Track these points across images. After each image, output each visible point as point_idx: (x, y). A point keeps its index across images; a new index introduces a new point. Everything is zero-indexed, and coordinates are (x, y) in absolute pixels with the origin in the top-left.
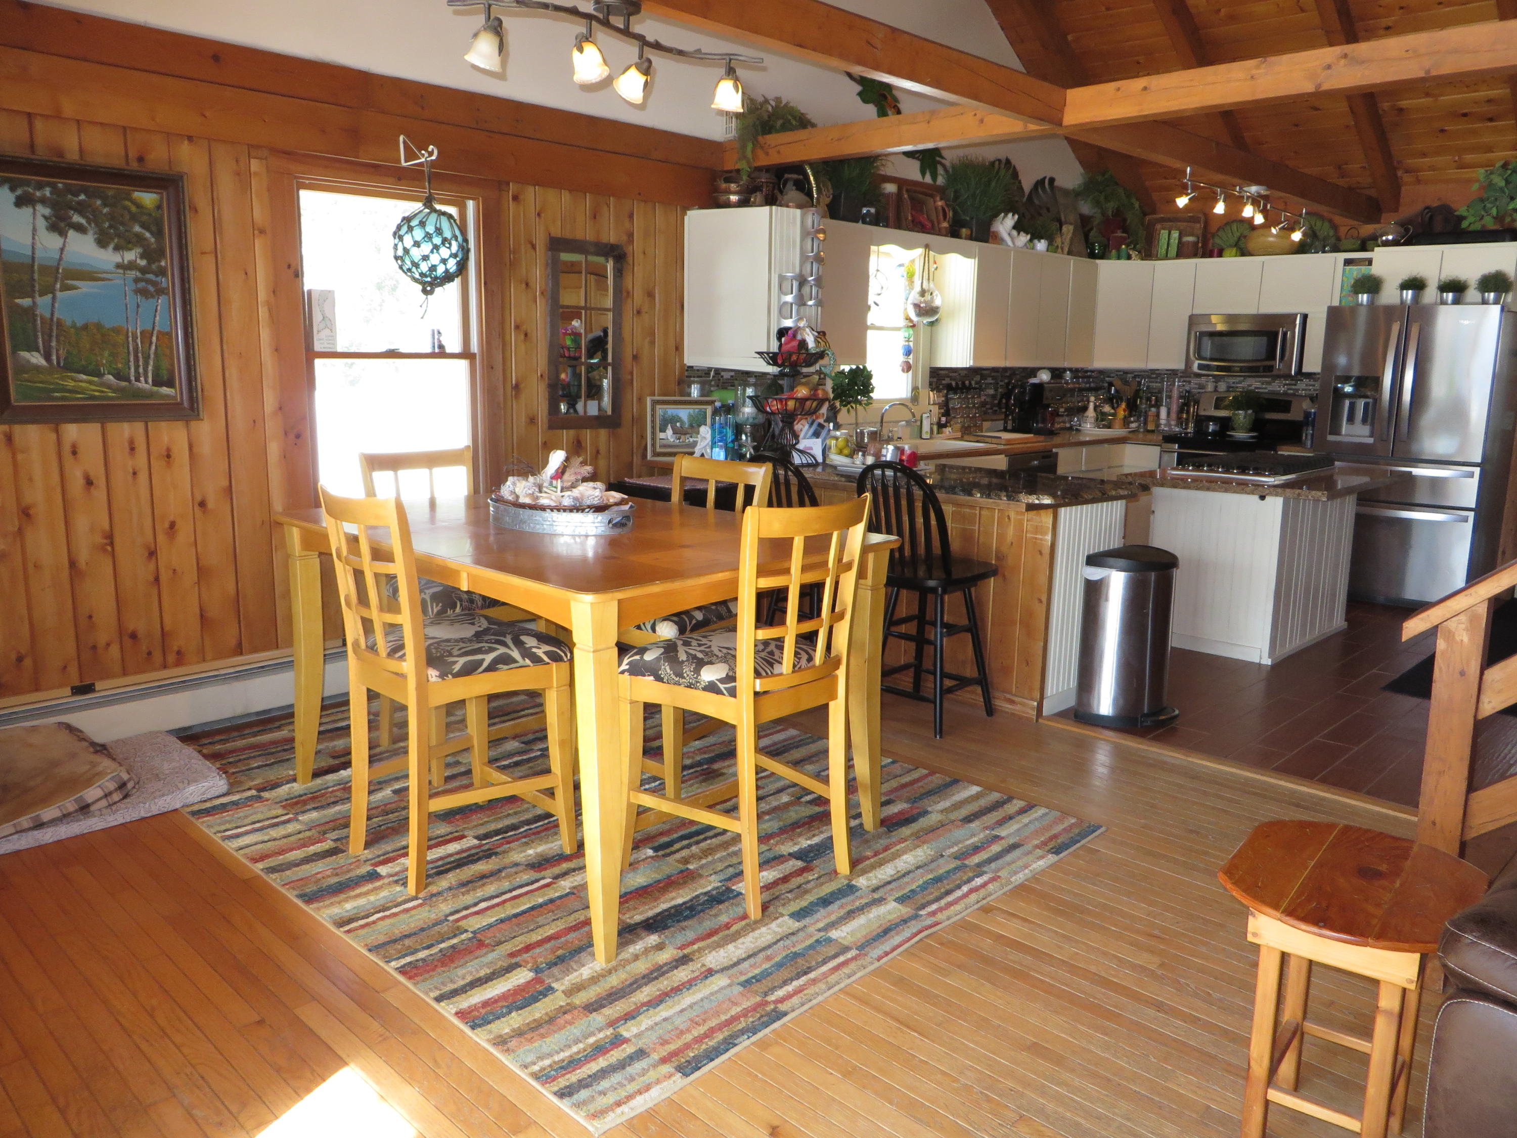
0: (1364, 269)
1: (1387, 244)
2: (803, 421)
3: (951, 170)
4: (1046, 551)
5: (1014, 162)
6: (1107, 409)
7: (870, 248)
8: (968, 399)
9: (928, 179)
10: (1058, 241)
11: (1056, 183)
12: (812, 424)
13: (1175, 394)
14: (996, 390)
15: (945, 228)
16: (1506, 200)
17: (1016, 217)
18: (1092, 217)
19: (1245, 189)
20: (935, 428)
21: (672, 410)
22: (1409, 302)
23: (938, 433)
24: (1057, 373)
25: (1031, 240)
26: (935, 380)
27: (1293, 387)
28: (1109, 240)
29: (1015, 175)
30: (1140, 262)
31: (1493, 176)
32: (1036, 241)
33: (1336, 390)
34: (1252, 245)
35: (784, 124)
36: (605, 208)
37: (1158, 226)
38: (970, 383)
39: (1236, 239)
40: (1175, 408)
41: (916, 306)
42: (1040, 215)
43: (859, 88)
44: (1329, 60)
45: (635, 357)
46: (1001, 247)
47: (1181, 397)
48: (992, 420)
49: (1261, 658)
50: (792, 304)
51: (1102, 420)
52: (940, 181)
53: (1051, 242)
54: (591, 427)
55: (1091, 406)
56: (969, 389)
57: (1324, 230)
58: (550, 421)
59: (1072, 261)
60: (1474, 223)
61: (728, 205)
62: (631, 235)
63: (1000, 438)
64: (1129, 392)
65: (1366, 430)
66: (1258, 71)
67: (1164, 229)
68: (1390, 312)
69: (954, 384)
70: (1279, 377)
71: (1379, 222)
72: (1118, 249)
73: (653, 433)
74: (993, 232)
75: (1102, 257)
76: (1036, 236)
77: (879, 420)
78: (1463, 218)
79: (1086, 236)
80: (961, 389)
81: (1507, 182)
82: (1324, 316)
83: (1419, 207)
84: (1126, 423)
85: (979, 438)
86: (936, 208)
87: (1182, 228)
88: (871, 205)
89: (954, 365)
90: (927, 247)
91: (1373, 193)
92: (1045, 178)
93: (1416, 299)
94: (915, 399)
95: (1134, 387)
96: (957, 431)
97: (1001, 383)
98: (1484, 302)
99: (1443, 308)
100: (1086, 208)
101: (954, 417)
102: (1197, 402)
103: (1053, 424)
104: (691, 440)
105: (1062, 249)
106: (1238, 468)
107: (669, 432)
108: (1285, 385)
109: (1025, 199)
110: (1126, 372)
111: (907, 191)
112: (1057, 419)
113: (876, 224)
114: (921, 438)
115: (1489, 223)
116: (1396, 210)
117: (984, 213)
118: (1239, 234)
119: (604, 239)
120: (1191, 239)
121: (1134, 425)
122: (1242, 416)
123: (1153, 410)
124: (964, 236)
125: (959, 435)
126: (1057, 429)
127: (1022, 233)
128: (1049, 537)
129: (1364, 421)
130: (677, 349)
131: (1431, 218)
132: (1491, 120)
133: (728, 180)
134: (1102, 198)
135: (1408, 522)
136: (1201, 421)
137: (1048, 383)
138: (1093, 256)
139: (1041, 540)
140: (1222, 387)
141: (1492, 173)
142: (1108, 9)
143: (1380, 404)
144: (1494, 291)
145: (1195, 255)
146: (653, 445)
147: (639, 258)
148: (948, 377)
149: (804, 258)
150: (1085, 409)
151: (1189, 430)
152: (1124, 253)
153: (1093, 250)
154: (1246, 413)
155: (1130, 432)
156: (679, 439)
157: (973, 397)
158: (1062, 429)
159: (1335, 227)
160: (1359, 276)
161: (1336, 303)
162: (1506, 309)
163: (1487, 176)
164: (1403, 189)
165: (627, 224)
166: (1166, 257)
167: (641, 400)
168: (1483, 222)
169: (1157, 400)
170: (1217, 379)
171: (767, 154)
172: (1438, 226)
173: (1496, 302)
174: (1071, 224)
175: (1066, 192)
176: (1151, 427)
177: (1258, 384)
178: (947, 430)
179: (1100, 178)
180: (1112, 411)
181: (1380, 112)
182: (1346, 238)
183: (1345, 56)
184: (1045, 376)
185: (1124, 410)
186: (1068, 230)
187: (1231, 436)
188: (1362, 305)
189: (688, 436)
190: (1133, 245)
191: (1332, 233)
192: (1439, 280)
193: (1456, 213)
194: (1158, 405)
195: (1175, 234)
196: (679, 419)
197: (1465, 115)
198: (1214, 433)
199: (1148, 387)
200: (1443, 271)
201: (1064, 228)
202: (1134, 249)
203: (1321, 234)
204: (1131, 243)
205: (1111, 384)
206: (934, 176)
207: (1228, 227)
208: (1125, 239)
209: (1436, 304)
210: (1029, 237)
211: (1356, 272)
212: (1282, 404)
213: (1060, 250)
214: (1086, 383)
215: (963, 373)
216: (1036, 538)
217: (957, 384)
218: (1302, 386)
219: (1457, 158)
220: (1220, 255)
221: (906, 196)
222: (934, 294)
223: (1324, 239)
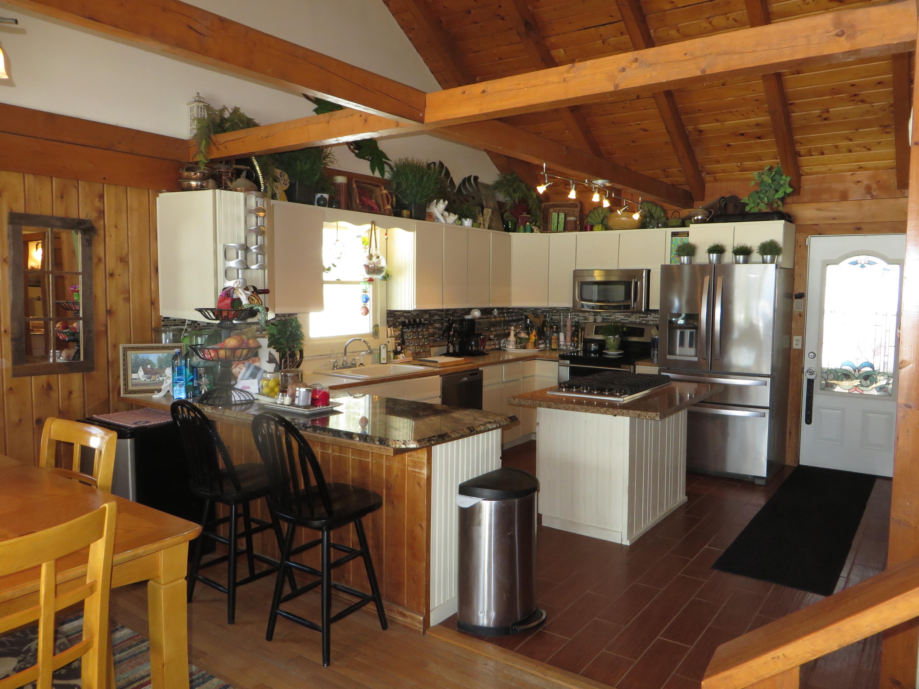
0: (685, 240)
1: (697, 222)
2: (240, 365)
3: (395, 169)
4: (424, 483)
5: (446, 165)
6: (523, 335)
7: (322, 224)
8: (418, 332)
9: (377, 174)
10: (481, 219)
11: (479, 180)
12: (249, 367)
13: (569, 324)
14: (442, 324)
15: (389, 209)
16: (772, 192)
17: (447, 202)
18: (505, 203)
19: (594, 182)
20: (392, 354)
21: (143, 355)
22: (714, 262)
23: (394, 359)
24: (486, 312)
25: (460, 219)
26: (392, 319)
27: (646, 319)
28: (518, 219)
29: (448, 173)
30: (539, 234)
31: (763, 176)
32: (463, 220)
33: (671, 322)
34: (611, 223)
35: (232, 125)
36: (74, 191)
37: (551, 210)
38: (420, 321)
39: (601, 218)
40: (569, 334)
41: (367, 266)
42: (468, 201)
43: (315, 106)
44: (623, 64)
45: (109, 312)
46: (436, 223)
47: (572, 326)
48: (439, 346)
49: (622, 540)
50: (238, 270)
51: (521, 343)
52: (387, 176)
53: (475, 220)
54: (63, 372)
55: (512, 333)
56: (419, 325)
57: (657, 212)
58: (14, 369)
59: (491, 232)
60: (753, 208)
61: (189, 189)
62: (101, 213)
63: (436, 362)
64: (538, 322)
65: (692, 351)
66: (569, 75)
67: (555, 212)
68: (703, 269)
69: (407, 321)
70: (633, 313)
71: (692, 207)
72: (525, 226)
73: (126, 375)
74: (429, 213)
75: (514, 231)
76: (462, 216)
77: (343, 351)
78: (746, 205)
79: (502, 215)
80: (413, 326)
81: (773, 180)
82: (659, 270)
83: (718, 197)
84: (536, 345)
85: (422, 363)
86: (382, 196)
87: (566, 211)
88: (323, 191)
89: (407, 309)
90: (373, 223)
91: (687, 188)
92: (471, 176)
93: (719, 259)
94: (376, 333)
95: (542, 319)
96: (409, 357)
97: (445, 319)
98: (764, 262)
99: (737, 265)
100: (501, 197)
101: (408, 346)
102: (583, 329)
103: (484, 347)
104: (161, 379)
105: (484, 225)
106: (597, 390)
107: (141, 373)
108: (640, 317)
109: (455, 191)
110: (536, 309)
111: (356, 182)
112: (488, 343)
113: (330, 206)
114: (380, 363)
115: (764, 208)
116: (703, 199)
117: (421, 199)
118: (603, 215)
119: (73, 214)
120: (572, 218)
121: (542, 346)
122: (612, 340)
123: (555, 334)
124: (405, 215)
125: (411, 359)
126: (487, 350)
127: (451, 214)
128: (425, 471)
129: (691, 346)
130: (152, 303)
131: (725, 204)
132: (759, 138)
133: (189, 170)
134: (511, 191)
135: (725, 418)
136: (587, 342)
137: (479, 318)
138: (507, 230)
139: (419, 473)
140: (599, 319)
141: (762, 174)
142: (500, 59)
143: (700, 334)
144: (770, 254)
145: (575, 230)
146: (126, 385)
147: (111, 230)
148: (403, 316)
149: (248, 231)
150: (508, 335)
151: (579, 349)
152: (528, 228)
153: (507, 225)
154: (614, 337)
155: (540, 351)
156: (150, 378)
157: (422, 330)
158: (492, 349)
159: (665, 211)
160: (681, 244)
161: (668, 263)
162: (778, 267)
163: (759, 176)
164: (707, 185)
165: (97, 203)
166: (557, 231)
167: (115, 346)
168: (759, 207)
169: (557, 328)
170: (596, 314)
171: (218, 149)
172: (730, 210)
173: (772, 262)
174: (490, 208)
175: (487, 187)
176: (554, 346)
177: (623, 317)
178: (401, 356)
179: (509, 177)
180: (527, 337)
181: (687, 132)
182: (672, 218)
183: (636, 60)
184: (477, 314)
185: (535, 336)
186: (488, 212)
187: (606, 354)
188: (683, 264)
189: (158, 375)
190: (534, 222)
191: (662, 215)
192: (734, 247)
193: (741, 201)
194: (558, 332)
195: (562, 216)
196: (150, 362)
197: (742, 134)
198: (595, 352)
199: (551, 319)
200: (735, 240)
201: (485, 211)
202: (535, 225)
203: (656, 215)
204: (533, 221)
205: (527, 317)
206: (382, 172)
207: (596, 211)
208: (529, 218)
209: (732, 263)
210: (456, 216)
211: (679, 240)
212: (640, 332)
213: (482, 226)
214: (509, 317)
215: (415, 314)
216: (415, 472)
217: (409, 321)
218: (651, 318)
219: (739, 164)
220: (592, 230)
221: (355, 186)
222: (380, 258)
223: (658, 219)
